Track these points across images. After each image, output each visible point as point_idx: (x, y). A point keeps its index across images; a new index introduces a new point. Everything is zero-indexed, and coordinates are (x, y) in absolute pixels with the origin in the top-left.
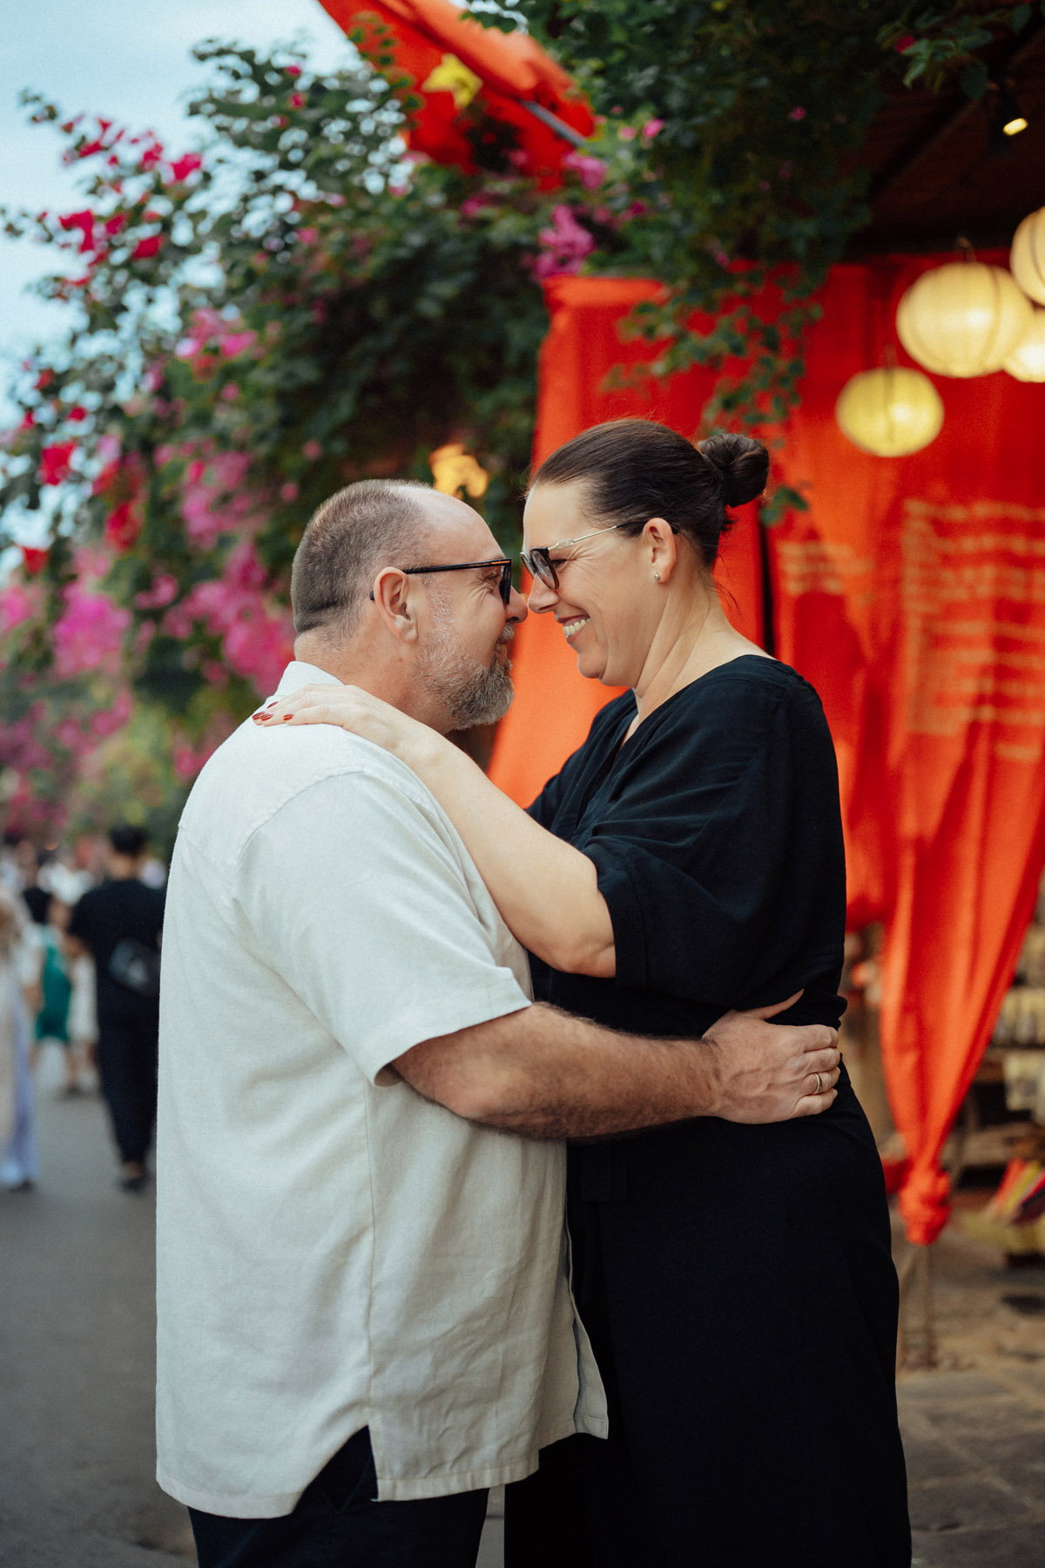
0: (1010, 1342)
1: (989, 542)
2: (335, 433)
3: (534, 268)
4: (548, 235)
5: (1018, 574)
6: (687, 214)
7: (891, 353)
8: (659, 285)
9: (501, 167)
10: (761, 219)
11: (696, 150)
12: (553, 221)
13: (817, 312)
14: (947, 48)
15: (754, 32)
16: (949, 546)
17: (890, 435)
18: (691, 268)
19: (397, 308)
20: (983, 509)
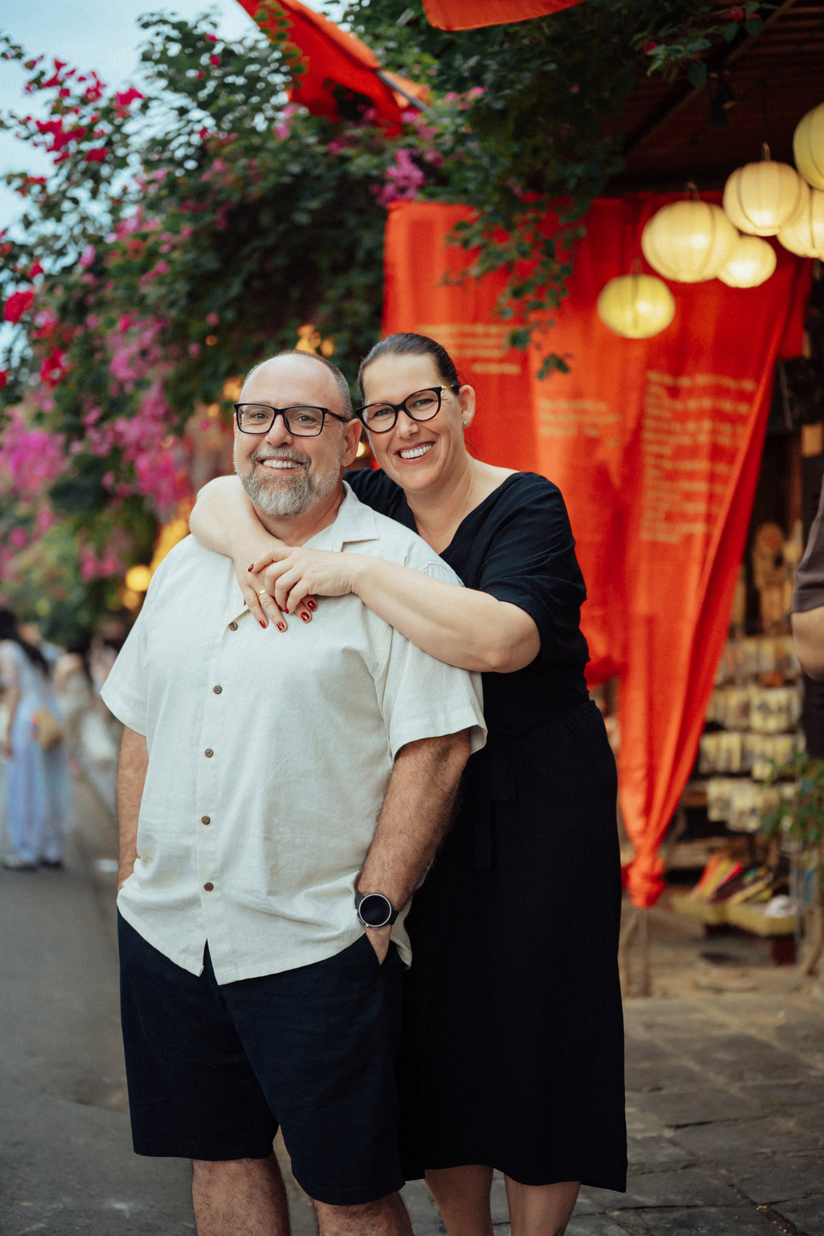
0: (704, 980)
1: (707, 403)
2: (226, 306)
3: (381, 193)
4: (393, 171)
5: (726, 428)
6: (494, 160)
7: (637, 263)
8: (471, 209)
9: (357, 119)
10: (546, 163)
11: (503, 113)
12: (394, 160)
13: (582, 231)
14: (679, 51)
15: (547, 31)
16: (678, 405)
17: (636, 323)
18: (496, 198)
19: (278, 219)
20: (703, 379)
